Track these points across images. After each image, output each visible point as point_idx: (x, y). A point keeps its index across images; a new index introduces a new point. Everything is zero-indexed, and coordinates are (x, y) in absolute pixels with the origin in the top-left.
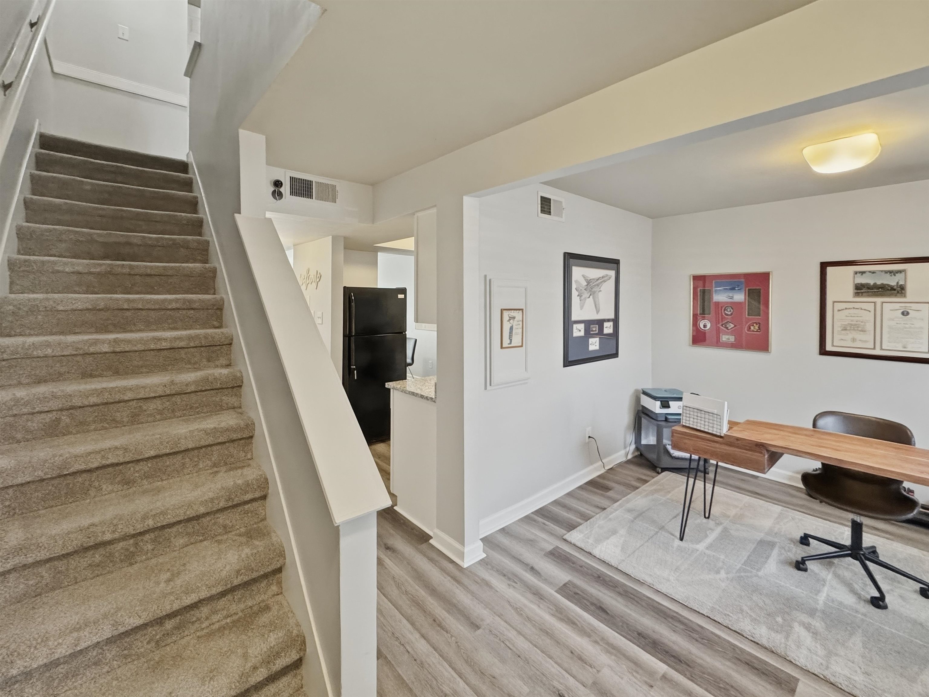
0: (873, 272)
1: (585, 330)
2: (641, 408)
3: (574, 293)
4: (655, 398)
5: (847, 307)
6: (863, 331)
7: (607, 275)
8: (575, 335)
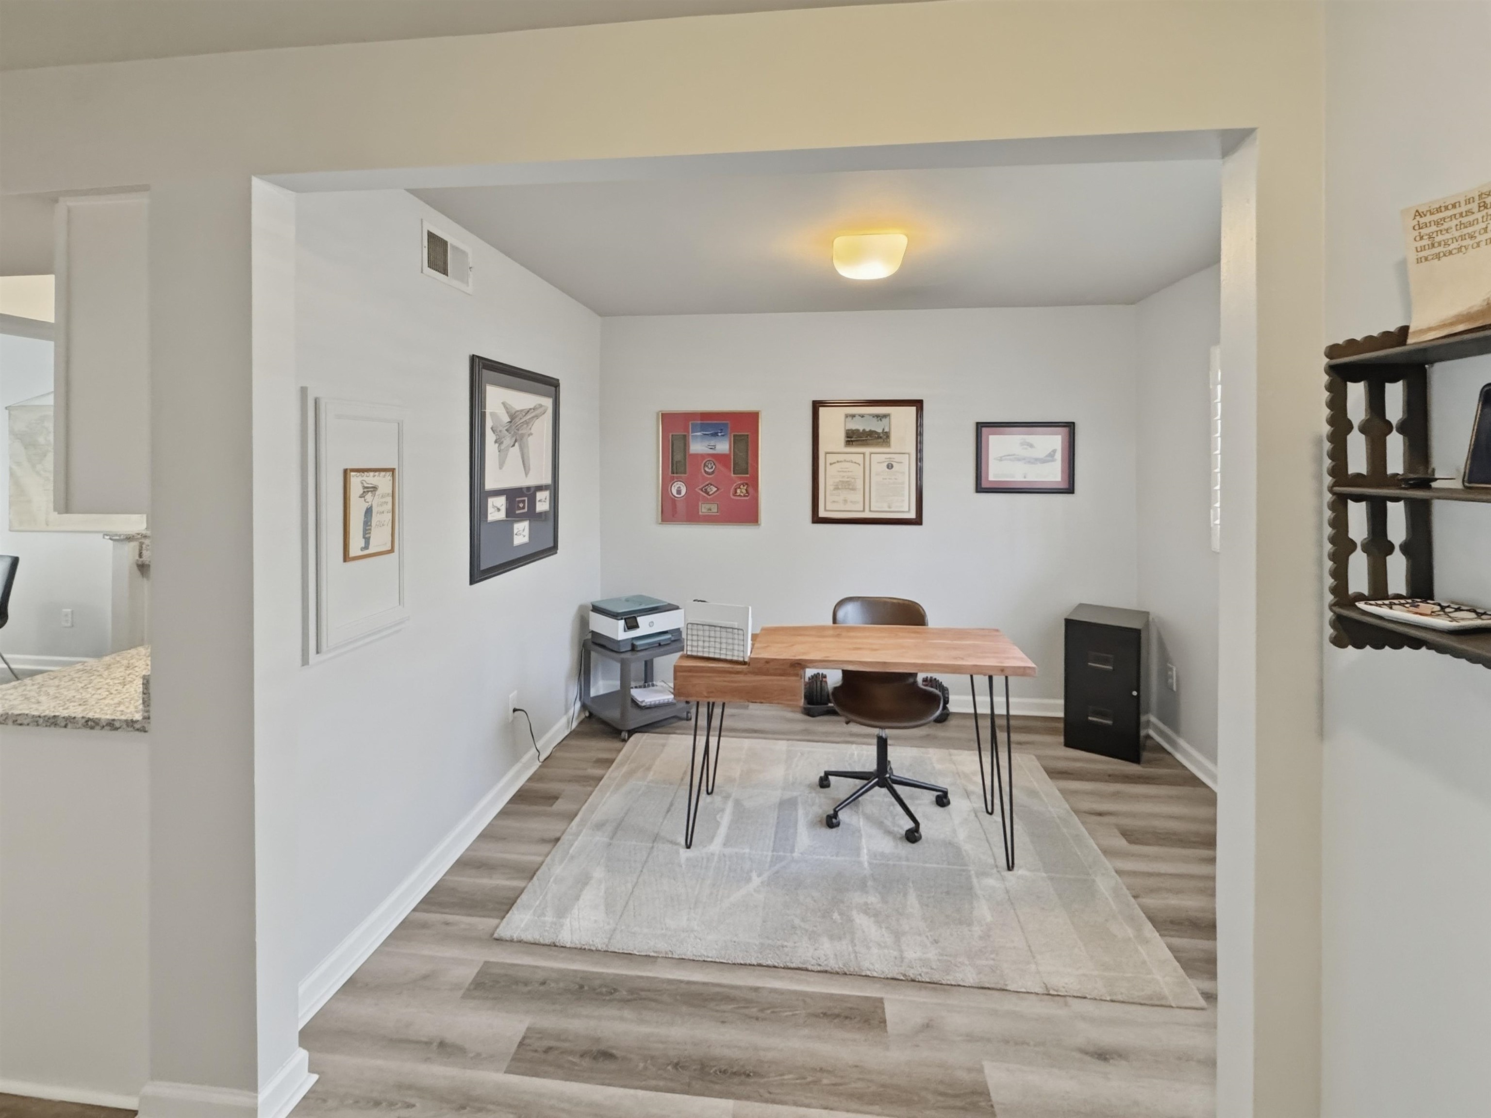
0: (862, 416)
1: (507, 510)
2: (589, 636)
3: (490, 437)
4: (615, 616)
5: (839, 460)
6: (854, 489)
7: (541, 406)
8: (491, 518)
